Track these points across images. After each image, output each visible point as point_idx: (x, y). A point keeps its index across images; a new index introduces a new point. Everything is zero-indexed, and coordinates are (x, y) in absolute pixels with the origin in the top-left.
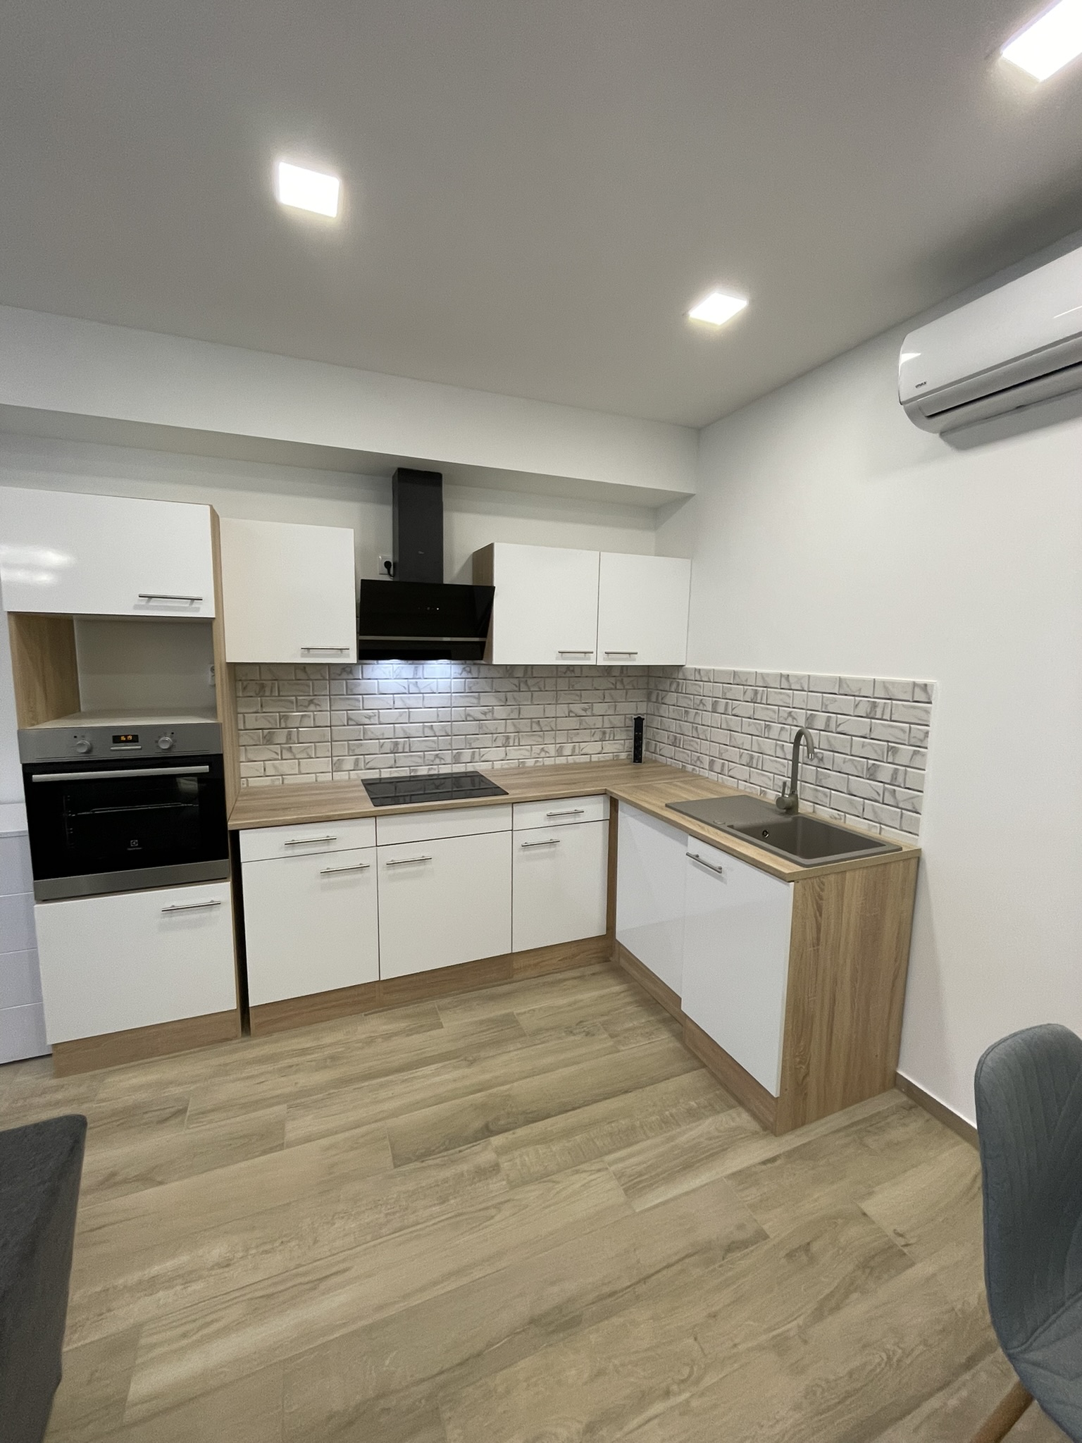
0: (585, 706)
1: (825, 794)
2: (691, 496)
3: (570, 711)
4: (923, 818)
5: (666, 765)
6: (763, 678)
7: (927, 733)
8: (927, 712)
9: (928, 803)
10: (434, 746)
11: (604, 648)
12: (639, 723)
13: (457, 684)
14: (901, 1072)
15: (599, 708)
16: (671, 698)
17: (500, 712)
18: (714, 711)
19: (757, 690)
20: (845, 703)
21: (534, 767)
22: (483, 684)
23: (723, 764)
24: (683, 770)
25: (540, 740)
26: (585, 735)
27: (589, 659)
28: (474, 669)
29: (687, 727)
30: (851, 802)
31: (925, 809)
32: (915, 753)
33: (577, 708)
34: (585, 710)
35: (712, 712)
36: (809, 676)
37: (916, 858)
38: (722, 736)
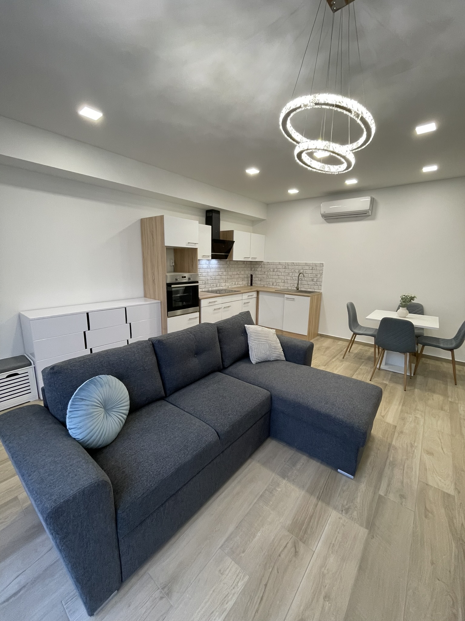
0: (240, 272)
1: (303, 286)
2: (265, 220)
3: (237, 273)
4: (322, 287)
5: (258, 286)
6: (287, 263)
7: (323, 272)
8: (323, 268)
9: (323, 284)
10: (212, 282)
11: (251, 257)
12: (252, 276)
13: (216, 266)
14: (319, 333)
15: (242, 272)
16: (259, 269)
17: (225, 273)
18: (273, 271)
19: (286, 266)
20: (307, 267)
21: (231, 288)
22: (221, 266)
23: (276, 284)
24: (264, 286)
25: (231, 281)
26: (240, 280)
27: (248, 259)
28: (220, 262)
29: (265, 276)
30: (308, 287)
31: (322, 285)
32: (321, 275)
33: (238, 272)
34: (240, 273)
35: (273, 272)
36: (299, 263)
37: (321, 294)
38: (276, 277)
